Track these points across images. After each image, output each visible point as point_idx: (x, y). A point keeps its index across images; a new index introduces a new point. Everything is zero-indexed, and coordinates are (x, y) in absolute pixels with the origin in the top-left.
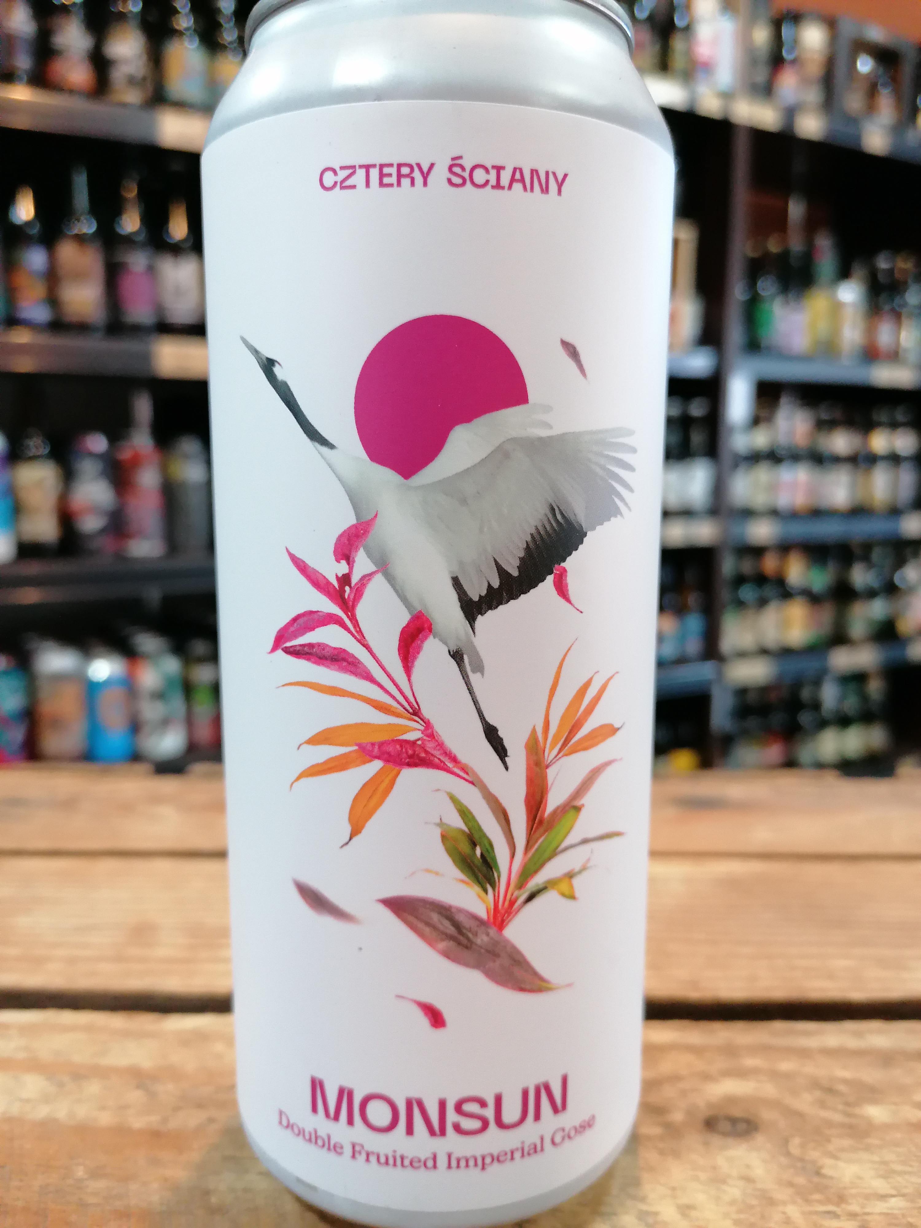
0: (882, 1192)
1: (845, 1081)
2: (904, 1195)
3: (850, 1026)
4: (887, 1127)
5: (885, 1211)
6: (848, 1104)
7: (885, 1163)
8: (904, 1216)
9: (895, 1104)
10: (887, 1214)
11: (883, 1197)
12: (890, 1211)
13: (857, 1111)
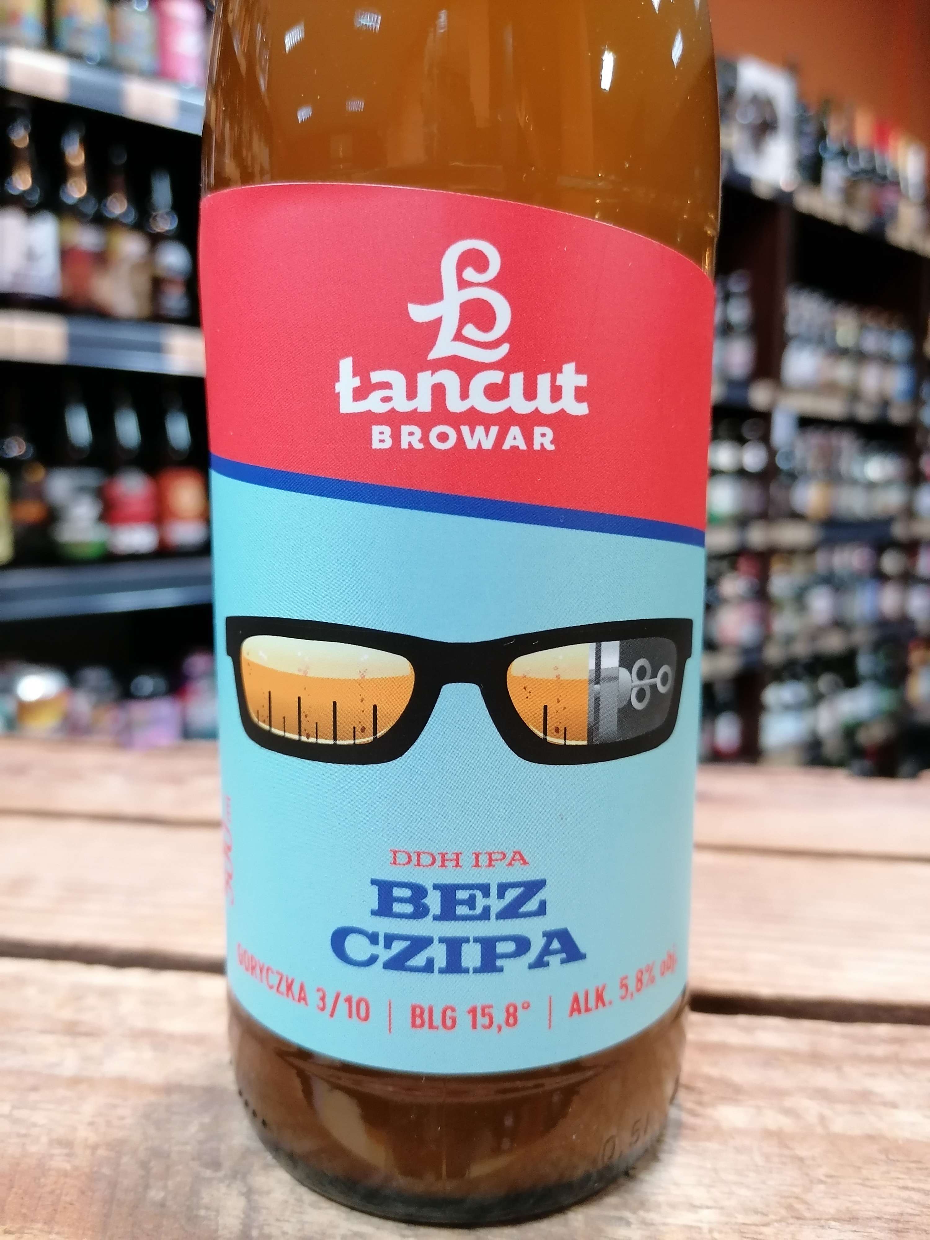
0: (697, 1203)
1: (709, 1079)
2: (722, 1208)
3: (742, 1020)
4: (737, 1132)
5: (690, 1223)
6: (700, 1103)
7: (715, 1171)
8: (711, 1231)
9: (759, 1108)
10: (691, 1227)
11: (694, 1207)
12: (695, 1224)
13: (709, 1111)
